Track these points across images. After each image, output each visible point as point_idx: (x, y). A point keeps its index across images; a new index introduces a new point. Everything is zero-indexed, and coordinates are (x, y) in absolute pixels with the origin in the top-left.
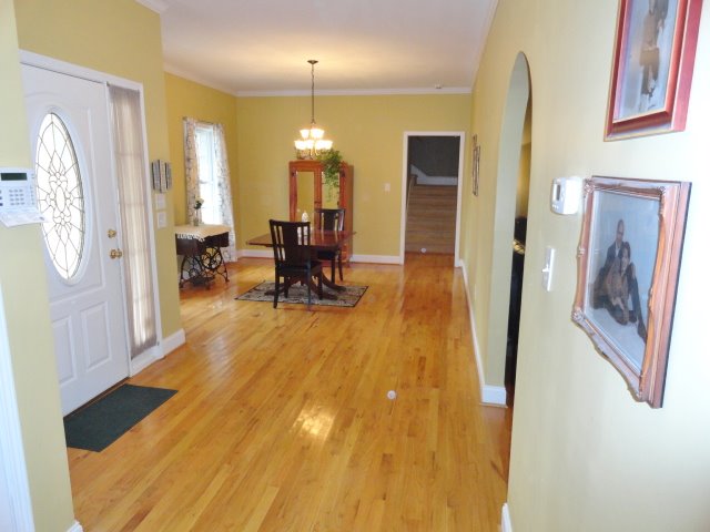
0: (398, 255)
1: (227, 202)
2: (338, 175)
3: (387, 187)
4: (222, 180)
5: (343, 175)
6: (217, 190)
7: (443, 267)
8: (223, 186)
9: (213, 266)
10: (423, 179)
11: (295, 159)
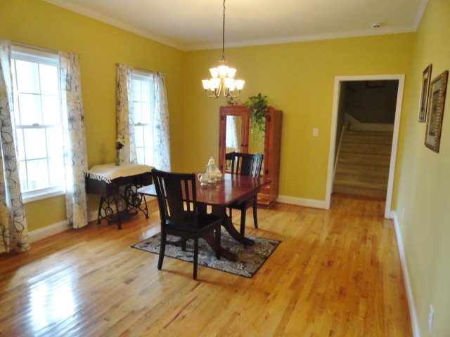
0: (324, 199)
1: (164, 143)
2: (264, 119)
3: (316, 132)
4: (160, 123)
5: (269, 119)
6: (156, 132)
7: (371, 217)
8: (161, 128)
9: (137, 203)
10: (356, 125)
11: (225, 104)
